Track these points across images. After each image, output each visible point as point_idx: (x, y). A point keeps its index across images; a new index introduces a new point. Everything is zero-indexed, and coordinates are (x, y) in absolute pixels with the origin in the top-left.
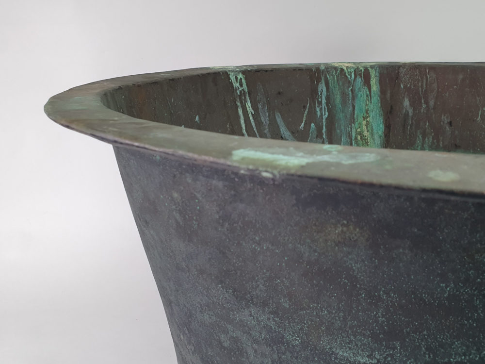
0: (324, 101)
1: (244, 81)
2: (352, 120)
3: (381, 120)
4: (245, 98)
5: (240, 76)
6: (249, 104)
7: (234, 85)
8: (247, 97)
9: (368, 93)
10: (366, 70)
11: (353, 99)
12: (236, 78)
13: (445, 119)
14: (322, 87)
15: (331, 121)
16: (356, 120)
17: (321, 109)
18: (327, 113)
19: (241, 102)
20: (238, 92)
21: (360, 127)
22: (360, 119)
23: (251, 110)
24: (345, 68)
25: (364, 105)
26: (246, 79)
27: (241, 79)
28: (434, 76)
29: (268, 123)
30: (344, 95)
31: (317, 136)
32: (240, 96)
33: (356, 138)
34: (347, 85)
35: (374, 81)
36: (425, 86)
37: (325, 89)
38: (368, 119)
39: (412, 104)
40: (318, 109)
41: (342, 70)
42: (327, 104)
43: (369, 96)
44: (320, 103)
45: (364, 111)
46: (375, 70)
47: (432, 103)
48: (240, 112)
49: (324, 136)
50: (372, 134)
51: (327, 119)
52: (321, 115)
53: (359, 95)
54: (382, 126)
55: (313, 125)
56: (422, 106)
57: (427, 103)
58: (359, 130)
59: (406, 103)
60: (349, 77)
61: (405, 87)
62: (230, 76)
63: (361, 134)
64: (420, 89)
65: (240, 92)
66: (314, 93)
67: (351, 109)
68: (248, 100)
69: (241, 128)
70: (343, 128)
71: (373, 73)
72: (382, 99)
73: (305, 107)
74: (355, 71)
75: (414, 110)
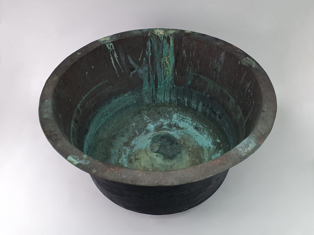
0: (149, 49)
1: (113, 46)
2: (162, 56)
3: (173, 58)
4: (114, 52)
5: (111, 44)
6: (116, 54)
7: (109, 48)
8: (115, 52)
9: (169, 46)
10: (168, 36)
11: (162, 48)
12: (109, 46)
13: (198, 62)
14: (149, 43)
15: (153, 57)
16: (163, 56)
17: (148, 52)
18: (151, 54)
19: (112, 54)
20: (111, 51)
21: (165, 59)
22: (165, 56)
23: (117, 56)
24: (159, 35)
25: (167, 51)
26: (114, 45)
27: (111, 45)
28: (196, 43)
29: (124, 60)
30: (158, 47)
31: (146, 63)
32: (111, 52)
33: (163, 64)
34: (160, 42)
35: (172, 41)
36: (192, 46)
37: (150, 44)
38: (168, 57)
39: (186, 53)
40: (147, 52)
41: (158, 36)
42: (151, 50)
43: (169, 47)
44: (148, 50)
45: (167, 53)
46: (172, 37)
47: (194, 54)
48: (112, 58)
49: (149, 63)
50: (170, 63)
51: (151, 56)
52: (148, 55)
53: (165, 47)
54: (174, 60)
55: (144, 58)
56: (190, 54)
57: (192, 53)
58: (164, 61)
59: (184, 52)
60: (161, 39)
61: (184, 45)
62: (107, 46)
63: (165, 62)
64: (190, 47)
65: (111, 50)
66: (145, 46)
67: (161, 52)
68: (115, 53)
69: (112, 64)
70: (157, 60)
71: (171, 38)
72: (174, 49)
73: (141, 52)
74: (163, 37)
75: (187, 55)
